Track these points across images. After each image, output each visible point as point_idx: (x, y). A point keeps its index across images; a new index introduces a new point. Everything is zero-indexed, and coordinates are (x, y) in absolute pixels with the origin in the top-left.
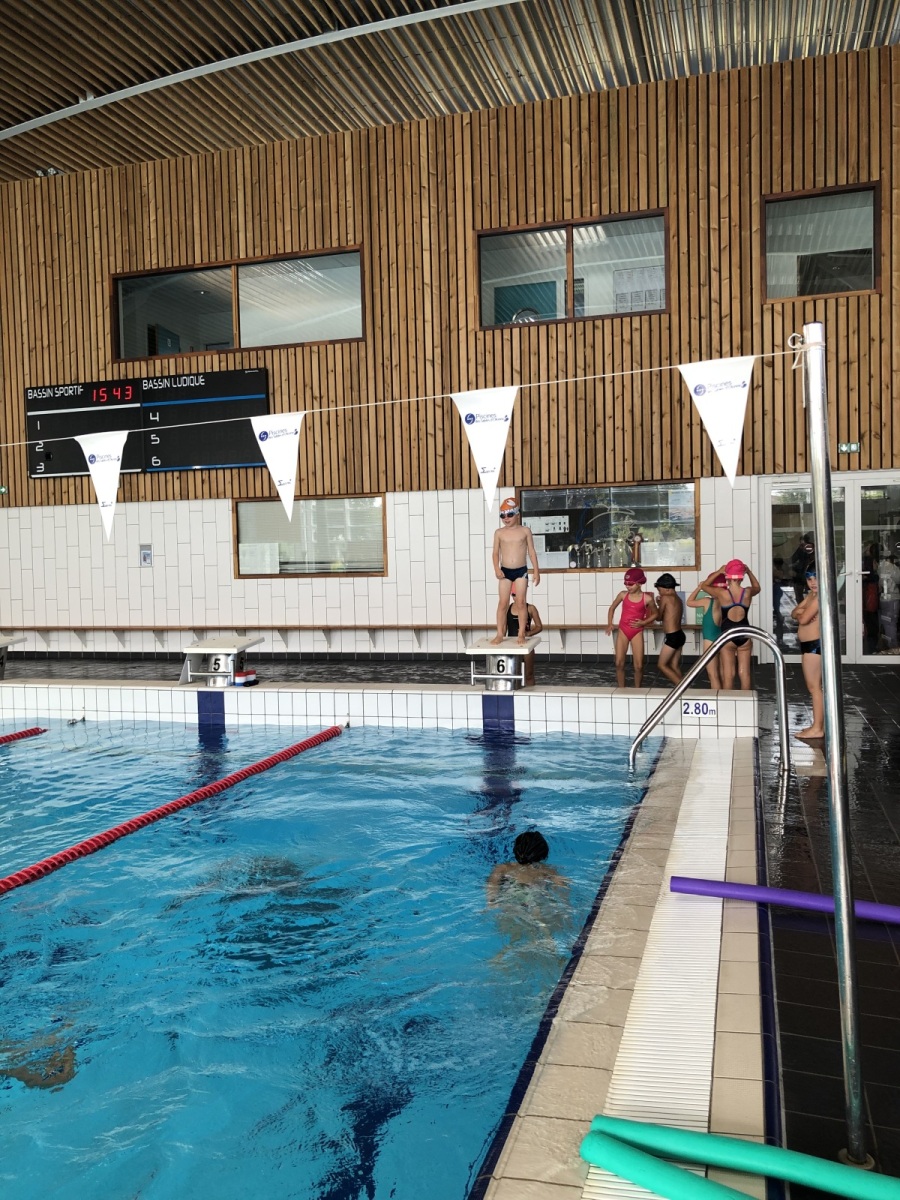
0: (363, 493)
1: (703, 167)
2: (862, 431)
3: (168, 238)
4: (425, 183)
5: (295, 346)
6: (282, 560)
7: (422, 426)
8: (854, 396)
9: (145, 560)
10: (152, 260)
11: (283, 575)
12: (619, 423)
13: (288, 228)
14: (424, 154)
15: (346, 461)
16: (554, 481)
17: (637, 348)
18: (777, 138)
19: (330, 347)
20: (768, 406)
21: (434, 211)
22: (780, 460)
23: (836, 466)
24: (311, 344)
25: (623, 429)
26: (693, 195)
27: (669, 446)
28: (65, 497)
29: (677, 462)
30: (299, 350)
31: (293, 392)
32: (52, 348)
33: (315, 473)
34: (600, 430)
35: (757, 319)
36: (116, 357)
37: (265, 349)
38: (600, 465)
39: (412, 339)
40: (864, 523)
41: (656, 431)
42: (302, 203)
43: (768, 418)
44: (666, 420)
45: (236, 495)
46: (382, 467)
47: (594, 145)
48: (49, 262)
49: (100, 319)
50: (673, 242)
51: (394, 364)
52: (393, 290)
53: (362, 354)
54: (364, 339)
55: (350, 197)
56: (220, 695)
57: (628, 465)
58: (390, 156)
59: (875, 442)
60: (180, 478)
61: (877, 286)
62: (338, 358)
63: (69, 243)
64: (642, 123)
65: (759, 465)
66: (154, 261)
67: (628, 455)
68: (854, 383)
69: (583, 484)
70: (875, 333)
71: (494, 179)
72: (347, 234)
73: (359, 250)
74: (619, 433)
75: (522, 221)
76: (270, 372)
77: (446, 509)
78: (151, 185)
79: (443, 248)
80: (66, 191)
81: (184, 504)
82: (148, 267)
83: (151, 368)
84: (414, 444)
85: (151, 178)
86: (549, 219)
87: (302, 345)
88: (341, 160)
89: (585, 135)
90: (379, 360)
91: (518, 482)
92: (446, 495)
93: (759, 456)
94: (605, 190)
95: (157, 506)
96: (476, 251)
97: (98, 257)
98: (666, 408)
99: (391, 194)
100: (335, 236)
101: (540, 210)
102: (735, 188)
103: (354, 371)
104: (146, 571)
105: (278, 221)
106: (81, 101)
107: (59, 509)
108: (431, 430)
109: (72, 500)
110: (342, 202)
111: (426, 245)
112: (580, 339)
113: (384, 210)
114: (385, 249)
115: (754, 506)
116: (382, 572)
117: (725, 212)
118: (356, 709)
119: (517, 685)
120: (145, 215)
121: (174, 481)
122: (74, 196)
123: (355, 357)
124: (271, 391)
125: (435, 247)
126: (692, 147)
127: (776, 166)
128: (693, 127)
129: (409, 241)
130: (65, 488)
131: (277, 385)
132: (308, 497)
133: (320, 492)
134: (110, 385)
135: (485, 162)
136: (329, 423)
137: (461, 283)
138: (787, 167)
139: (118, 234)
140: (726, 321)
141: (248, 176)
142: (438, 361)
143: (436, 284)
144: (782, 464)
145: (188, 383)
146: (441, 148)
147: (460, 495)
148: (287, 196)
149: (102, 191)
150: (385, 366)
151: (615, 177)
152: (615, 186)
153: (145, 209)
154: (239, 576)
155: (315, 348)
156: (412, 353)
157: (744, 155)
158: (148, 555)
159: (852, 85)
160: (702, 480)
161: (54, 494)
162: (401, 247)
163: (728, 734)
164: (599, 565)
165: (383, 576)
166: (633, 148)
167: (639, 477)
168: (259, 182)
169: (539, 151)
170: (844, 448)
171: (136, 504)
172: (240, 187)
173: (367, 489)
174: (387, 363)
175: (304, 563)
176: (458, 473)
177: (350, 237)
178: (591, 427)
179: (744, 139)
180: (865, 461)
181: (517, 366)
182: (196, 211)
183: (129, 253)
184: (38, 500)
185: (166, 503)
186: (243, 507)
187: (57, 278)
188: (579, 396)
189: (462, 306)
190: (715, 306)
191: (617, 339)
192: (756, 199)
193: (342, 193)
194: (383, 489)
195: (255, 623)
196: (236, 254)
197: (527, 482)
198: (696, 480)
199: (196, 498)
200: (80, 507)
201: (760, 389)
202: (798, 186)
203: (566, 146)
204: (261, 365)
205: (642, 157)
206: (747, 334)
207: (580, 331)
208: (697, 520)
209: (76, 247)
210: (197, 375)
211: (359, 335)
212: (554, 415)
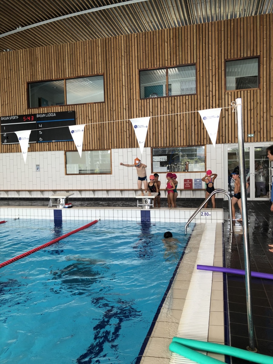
0: (104, 149)
1: (207, 51)
2: (255, 130)
3: (44, 71)
4: (123, 55)
5: (83, 104)
6: (80, 169)
7: (122, 129)
8: (252, 120)
9: (37, 169)
10: (39, 78)
11: (80, 174)
12: (182, 128)
13: (81, 68)
14: (123, 46)
15: (99, 139)
16: (162, 145)
17: (187, 105)
18: (229, 42)
19: (94, 104)
20: (227, 123)
21: (126, 63)
22: (230, 139)
23: (247, 141)
24: (88, 104)
25: (183, 130)
26: (204, 59)
27: (197, 135)
28: (13, 150)
29: (199, 140)
30: (85, 105)
31: (83, 118)
32: (9, 104)
33: (90, 143)
34: (176, 130)
35: (223, 97)
36: (29, 107)
37: (74, 105)
38: (176, 140)
39: (119, 102)
40: (255, 158)
41: (193, 130)
42: (86, 60)
43: (227, 126)
44: (196, 127)
45: (66, 150)
46: (110, 141)
47: (174, 44)
48: (7, 78)
49: (23, 96)
50: (198, 73)
51: (114, 110)
52: (114, 87)
53: (104, 107)
54: (105, 102)
55: (100, 59)
56: (61, 210)
57: (185, 141)
58: (112, 46)
59: (259, 134)
60: (48, 144)
61: (259, 87)
62: (97, 108)
63: (14, 72)
64: (189, 37)
65: (224, 141)
66: (40, 78)
67: (185, 137)
68: (252, 116)
69: (171, 146)
70: (259, 101)
71: (144, 54)
72: (99, 70)
73: (103, 75)
74: (182, 131)
75: (153, 66)
76: (76, 112)
77: (130, 154)
78: (39, 55)
79: (129, 75)
80: (13, 56)
81: (50, 152)
82: (38, 80)
83: (39, 111)
84: (120, 134)
85: (39, 52)
86: (161, 66)
87: (86, 104)
88: (97, 47)
89: (172, 40)
90: (109, 109)
91: (152, 146)
92: (130, 149)
93: (224, 138)
94: (178, 57)
95: (41, 153)
96: (139, 76)
97: (23, 76)
98: (196, 124)
99: (113, 58)
100: (96, 71)
101: (158, 63)
102: (217, 57)
103: (102, 112)
104: (38, 173)
105: (78, 66)
106: (17, 29)
107: (11, 154)
108: (125, 130)
109: (15, 151)
110: (98, 60)
111: (124, 74)
112: (170, 102)
113: (111, 63)
114: (111, 75)
115: (223, 153)
116: (110, 173)
117: (214, 64)
118: (102, 215)
119: (151, 207)
120: (37, 64)
121: (46, 145)
122: (15, 57)
123: (102, 107)
124: (76, 118)
125: (126, 74)
126: (204, 44)
127: (229, 51)
128: (204, 39)
129: (118, 72)
130: (13, 148)
131: (78, 116)
132: (88, 150)
133: (91, 149)
134: (26, 116)
135: (141, 48)
136: (94, 128)
137: (134, 85)
138: (232, 51)
139: (29, 69)
140: (214, 97)
141: (69, 52)
142: (127, 109)
143: (126, 85)
144: (231, 140)
145: (51, 115)
146: (128, 44)
147: (134, 150)
148: (81, 58)
149: (24, 56)
150: (111, 110)
151: (180, 53)
152: (181, 56)
153: (37, 62)
154: (67, 174)
155: (90, 105)
156: (119, 106)
157: (220, 47)
158: (39, 168)
159: (252, 26)
160: (207, 145)
161: (10, 149)
162: (116, 74)
163: (214, 222)
164: (176, 171)
165: (110, 174)
166: (186, 45)
167: (188, 144)
168: (72, 54)
169: (158, 45)
170: (249, 136)
171: (35, 152)
172: (67, 55)
173: (106, 148)
174: (112, 109)
175: (87, 170)
176: (133, 143)
177: (100, 71)
178: (173, 129)
179: (220, 42)
180: (256, 140)
181: (151, 111)
182: (53, 63)
183: (32, 75)
184: (5, 151)
185: (44, 152)
186: (68, 153)
187: (10, 83)
188: (170, 120)
189: (134, 92)
190: (211, 93)
191: (181, 103)
192: (223, 60)
193: (98, 57)
194: (110, 148)
195: (71, 189)
196: (65, 76)
197: (154, 146)
198: (205, 145)
199: (53, 150)
200: (18, 153)
201: (224, 118)
202: (236, 56)
203: (166, 44)
204: (73, 110)
205: (189, 47)
206: (220, 101)
207: (170, 100)
208: (205, 157)
209: (16, 73)
210: (54, 113)
211: (103, 101)
212: (162, 125)
